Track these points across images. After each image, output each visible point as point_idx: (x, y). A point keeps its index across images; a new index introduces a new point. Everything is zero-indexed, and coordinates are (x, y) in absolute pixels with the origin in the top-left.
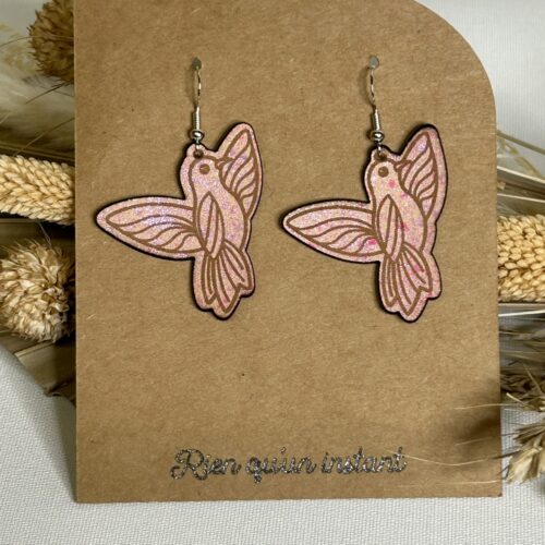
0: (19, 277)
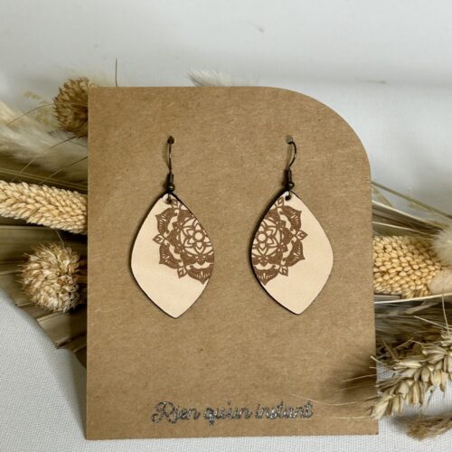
0: (42, 268)
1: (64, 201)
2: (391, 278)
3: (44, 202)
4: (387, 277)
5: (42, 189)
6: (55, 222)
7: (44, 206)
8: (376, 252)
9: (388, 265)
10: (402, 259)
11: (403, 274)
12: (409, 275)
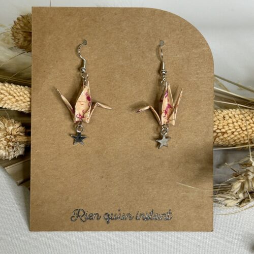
1: (19, 93)
2: (229, 136)
3: (7, 94)
4: (226, 136)
5: (5, 86)
6: (13, 106)
7: (6, 96)
8: (218, 120)
9: (226, 128)
10: (236, 124)
11: (236, 133)
12: (240, 134)
